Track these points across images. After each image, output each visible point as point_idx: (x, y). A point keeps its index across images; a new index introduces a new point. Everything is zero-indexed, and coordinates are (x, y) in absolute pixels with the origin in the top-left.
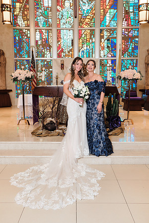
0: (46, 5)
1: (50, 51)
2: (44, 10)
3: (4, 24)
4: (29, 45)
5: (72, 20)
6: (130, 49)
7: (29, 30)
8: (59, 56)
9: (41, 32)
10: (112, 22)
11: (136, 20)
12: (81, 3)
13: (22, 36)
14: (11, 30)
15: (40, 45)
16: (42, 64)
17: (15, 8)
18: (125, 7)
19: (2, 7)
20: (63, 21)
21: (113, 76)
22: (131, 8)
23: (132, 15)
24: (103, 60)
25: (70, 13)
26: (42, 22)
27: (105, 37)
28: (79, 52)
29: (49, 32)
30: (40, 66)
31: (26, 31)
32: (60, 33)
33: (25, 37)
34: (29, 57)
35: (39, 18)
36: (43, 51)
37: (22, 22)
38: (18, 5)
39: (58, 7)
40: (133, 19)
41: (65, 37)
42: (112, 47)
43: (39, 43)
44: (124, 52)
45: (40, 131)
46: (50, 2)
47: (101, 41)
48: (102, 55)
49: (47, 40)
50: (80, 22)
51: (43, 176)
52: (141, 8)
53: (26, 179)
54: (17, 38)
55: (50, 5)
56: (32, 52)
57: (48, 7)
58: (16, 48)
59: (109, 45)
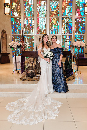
0: (30, 3)
1: (33, 31)
2: (29, 7)
3: (5, 15)
4: (20, 27)
5: (46, 12)
6: (80, 29)
7: (20, 18)
8: (38, 33)
9: (27, 20)
10: (69, 13)
11: (83, 12)
12: (51, 2)
13: (16, 22)
14: (10, 18)
15: (27, 27)
16: (28, 38)
17: (13, 5)
18: (77, 5)
19: (4, 5)
20: (40, 13)
21: (70, 45)
22: (81, 5)
23: (81, 9)
24: (64, 36)
25: (44, 8)
26: (28, 14)
27: (65, 22)
28: (50, 31)
29: (32, 19)
30: (26, 39)
31: (19, 19)
32: (38, 20)
33: (18, 22)
34: (20, 34)
35: (26, 11)
36: (29, 30)
37: (17, 14)
38: (14, 3)
39: (37, 4)
40: (82, 12)
41: (42, 22)
42: (69, 28)
43: (26, 25)
44: (76, 31)
45: (25, 78)
46: (33, 2)
47: (63, 25)
48: (63, 32)
49: (31, 24)
50: (51, 14)
51: (25, 104)
52: (86, 5)
53: (15, 106)
54: (13, 23)
55: (33, 4)
56: (22, 31)
57: (32, 5)
58: (13, 29)
59: (68, 27)
